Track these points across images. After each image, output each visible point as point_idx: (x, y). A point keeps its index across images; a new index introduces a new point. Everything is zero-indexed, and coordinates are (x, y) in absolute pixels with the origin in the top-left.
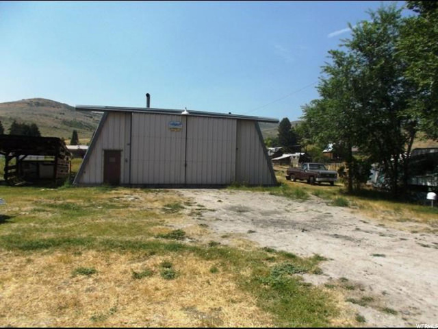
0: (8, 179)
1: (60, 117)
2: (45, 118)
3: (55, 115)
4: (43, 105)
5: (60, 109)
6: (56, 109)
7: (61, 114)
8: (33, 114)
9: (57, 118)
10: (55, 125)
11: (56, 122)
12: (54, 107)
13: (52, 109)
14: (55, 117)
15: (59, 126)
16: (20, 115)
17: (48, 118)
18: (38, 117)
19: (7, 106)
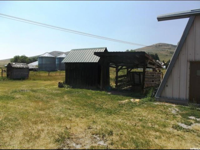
0: (118, 84)
1: (169, 50)
2: (162, 51)
3: (167, 50)
4: (161, 46)
5: (169, 47)
6: (167, 47)
7: (169, 49)
8: (157, 50)
9: (167, 51)
10: (167, 54)
11: (167, 53)
12: (166, 46)
13: (166, 47)
14: (166, 50)
15: (168, 55)
16: (152, 51)
17: (164, 51)
18: (159, 51)
19: (147, 47)
